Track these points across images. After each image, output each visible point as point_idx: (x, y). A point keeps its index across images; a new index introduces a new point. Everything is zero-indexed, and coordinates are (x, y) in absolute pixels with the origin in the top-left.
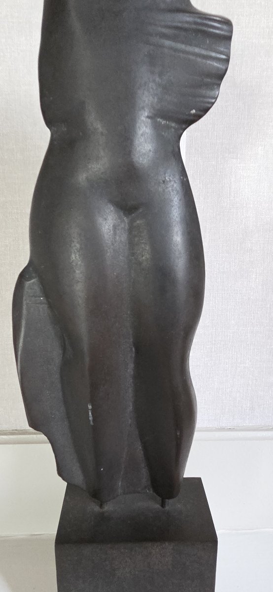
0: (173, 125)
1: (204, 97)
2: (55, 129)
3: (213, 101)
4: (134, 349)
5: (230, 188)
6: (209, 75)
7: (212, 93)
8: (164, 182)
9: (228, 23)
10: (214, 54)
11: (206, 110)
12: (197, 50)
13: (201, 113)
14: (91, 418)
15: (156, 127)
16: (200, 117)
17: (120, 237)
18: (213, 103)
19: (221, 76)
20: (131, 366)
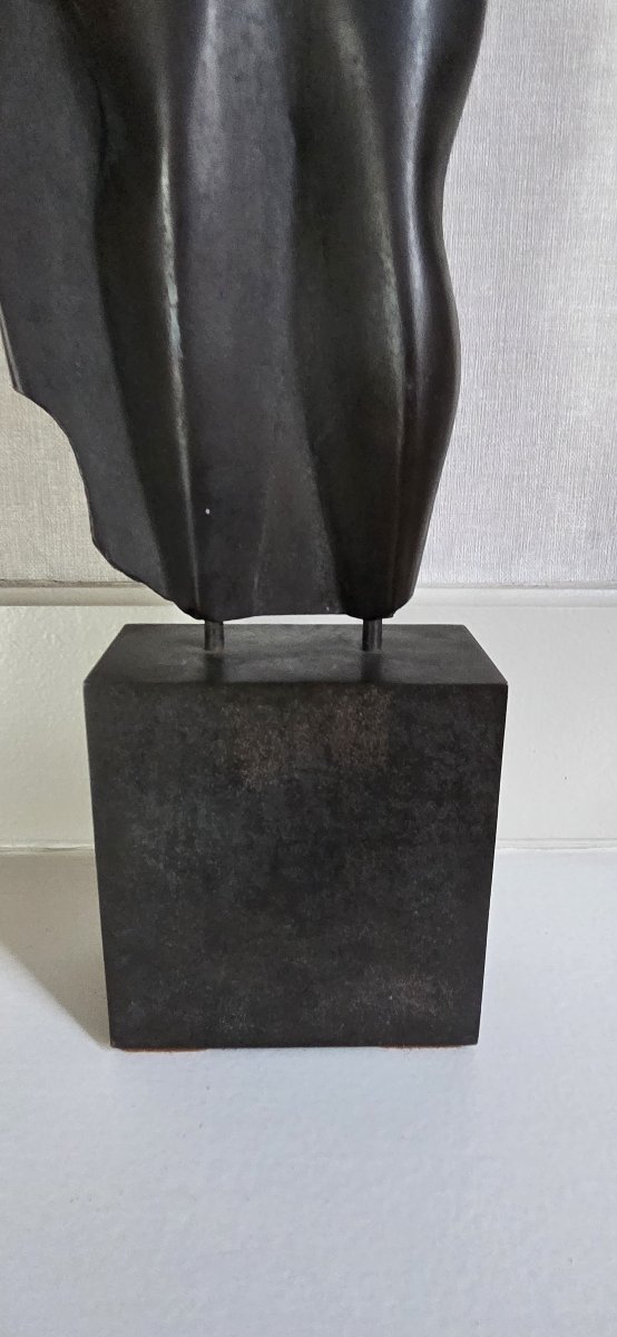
14: (175, 335)
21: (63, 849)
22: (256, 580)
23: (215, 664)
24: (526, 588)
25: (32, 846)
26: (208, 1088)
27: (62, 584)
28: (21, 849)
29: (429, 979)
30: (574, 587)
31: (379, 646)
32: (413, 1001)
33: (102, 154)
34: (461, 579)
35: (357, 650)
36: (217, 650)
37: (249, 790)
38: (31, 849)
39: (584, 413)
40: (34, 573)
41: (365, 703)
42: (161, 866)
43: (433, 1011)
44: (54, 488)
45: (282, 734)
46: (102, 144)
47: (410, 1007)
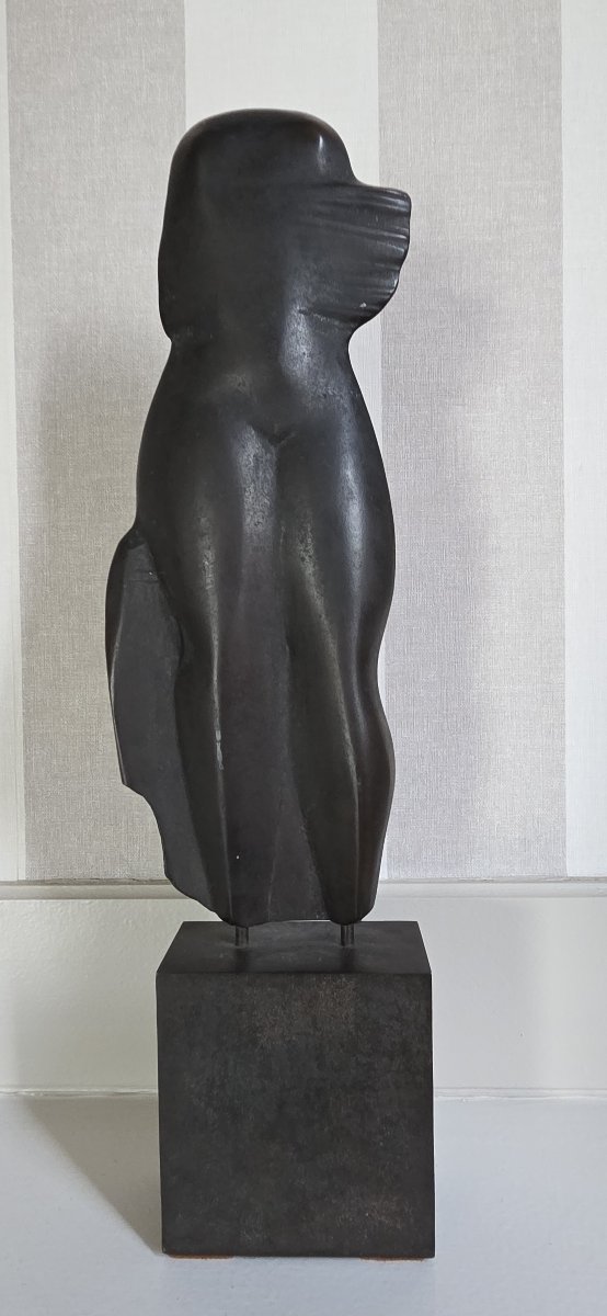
0: (337, 323)
1: (378, 287)
2: (178, 336)
3: (391, 291)
4: (287, 648)
5: (456, 451)
6: (383, 259)
7: (387, 282)
8: (325, 396)
9: (405, 197)
10: (386, 234)
11: (383, 304)
12: (363, 229)
13: (374, 308)
14: (219, 757)
15: (315, 326)
16: (375, 313)
17: (264, 472)
18: (392, 295)
19: (400, 261)
20: (285, 676)
21: (123, 1094)
22: (270, 898)
23: (242, 955)
24: (478, 882)
25: (104, 1090)
26: (232, 1287)
27: (139, 882)
28: (96, 1093)
29: (395, 1199)
30: (513, 882)
31: (352, 943)
32: (383, 1218)
33: (182, 655)
34: (430, 875)
35: (337, 945)
36: (243, 946)
37: (262, 1047)
38: (104, 1093)
39: (509, 756)
40: (119, 873)
41: (337, 987)
42: (202, 1104)
43: (399, 1226)
44: (137, 813)
45: (284, 1008)
46: (182, 653)
47: (380, 1222)
